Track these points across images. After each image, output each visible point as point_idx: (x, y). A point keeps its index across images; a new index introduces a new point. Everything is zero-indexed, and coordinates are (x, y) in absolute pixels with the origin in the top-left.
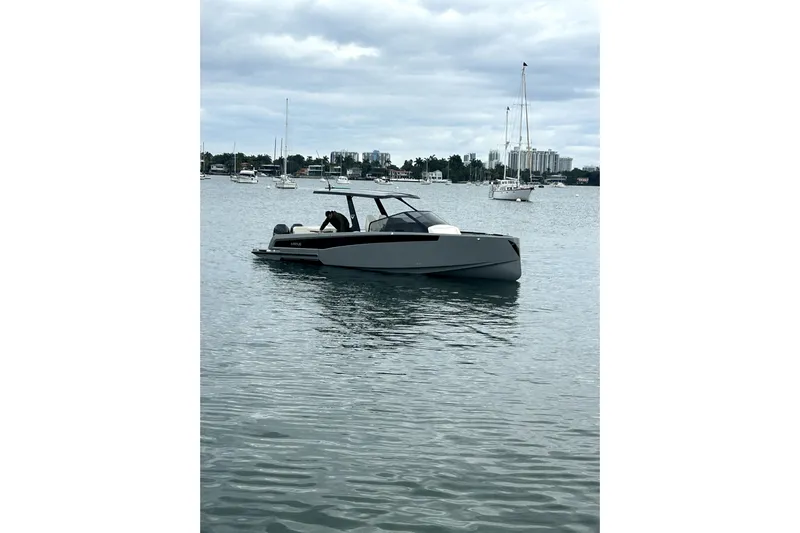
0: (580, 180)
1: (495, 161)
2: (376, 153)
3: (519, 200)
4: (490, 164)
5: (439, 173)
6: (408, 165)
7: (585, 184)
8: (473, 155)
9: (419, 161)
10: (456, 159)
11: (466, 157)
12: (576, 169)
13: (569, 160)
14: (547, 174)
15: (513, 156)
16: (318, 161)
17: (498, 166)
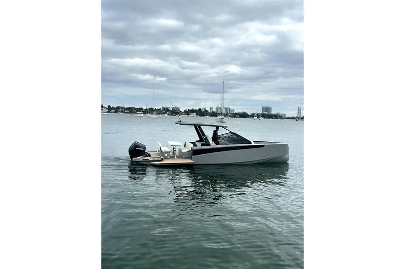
0: (237, 116)
1: (212, 110)
2: (176, 107)
4: (210, 111)
5: (195, 114)
6: (185, 111)
8: (205, 108)
9: (189, 110)
10: (200, 109)
11: (203, 109)
12: (236, 113)
13: (234, 110)
14: (227, 114)
15: (217, 109)
16: (158, 110)
17: (213, 112)
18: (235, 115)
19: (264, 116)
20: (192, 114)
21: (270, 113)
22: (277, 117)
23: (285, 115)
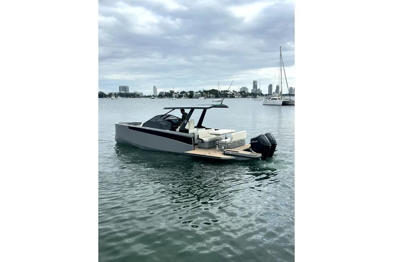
19: (121, 95)
21: (127, 92)
22: (134, 95)
23: (142, 93)
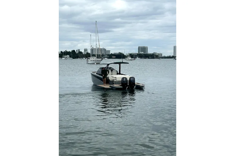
0: (113, 57)
1: (86, 52)
3: (95, 64)
4: (85, 53)
5: (68, 56)
7: (114, 58)
8: (79, 50)
10: (74, 51)
11: (77, 51)
12: (111, 54)
13: (109, 51)
14: (103, 55)
15: (92, 50)
17: (87, 53)
18: (110, 56)
19: (140, 56)
20: (65, 56)
21: (146, 53)
22: (153, 56)
23: (161, 54)
